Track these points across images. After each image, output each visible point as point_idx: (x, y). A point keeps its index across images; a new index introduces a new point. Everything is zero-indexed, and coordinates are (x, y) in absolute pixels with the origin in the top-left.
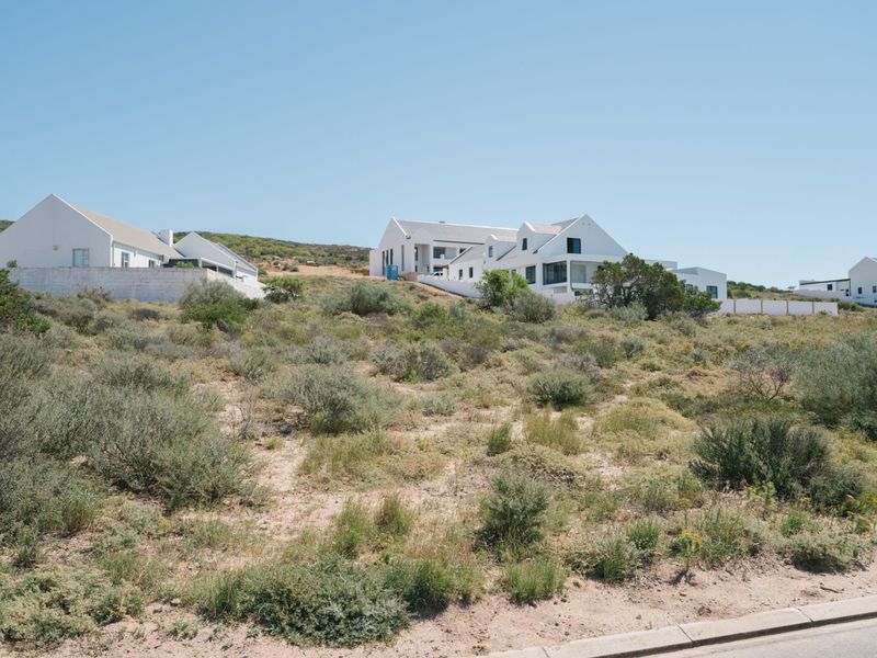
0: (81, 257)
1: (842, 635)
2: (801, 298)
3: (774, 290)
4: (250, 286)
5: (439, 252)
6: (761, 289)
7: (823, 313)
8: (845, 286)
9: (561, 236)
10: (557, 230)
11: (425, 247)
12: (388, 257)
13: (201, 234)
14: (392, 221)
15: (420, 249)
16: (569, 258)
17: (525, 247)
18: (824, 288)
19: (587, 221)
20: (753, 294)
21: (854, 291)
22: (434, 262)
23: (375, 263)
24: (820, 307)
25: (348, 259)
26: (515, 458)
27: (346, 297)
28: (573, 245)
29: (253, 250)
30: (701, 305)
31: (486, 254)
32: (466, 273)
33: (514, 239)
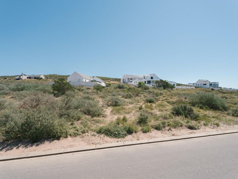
0: (79, 80)
1: (196, 140)
2: (189, 86)
3: (184, 85)
4: (103, 84)
5: (131, 79)
6: (182, 84)
7: (192, 88)
8: (196, 84)
9: (150, 76)
10: (149, 76)
11: (129, 78)
12: (124, 80)
13: (96, 77)
14: (124, 75)
15: (128, 79)
16: (151, 80)
17: (144, 78)
18: (192, 84)
19: (154, 74)
20: (181, 85)
21: (197, 85)
22: (130, 81)
23: (122, 81)
24: (192, 87)
25: (118, 80)
26: (143, 111)
27: (117, 86)
28: (152, 78)
29: (104, 79)
30: (172, 87)
31: (138, 79)
32: (135, 82)
33: (143, 77)
